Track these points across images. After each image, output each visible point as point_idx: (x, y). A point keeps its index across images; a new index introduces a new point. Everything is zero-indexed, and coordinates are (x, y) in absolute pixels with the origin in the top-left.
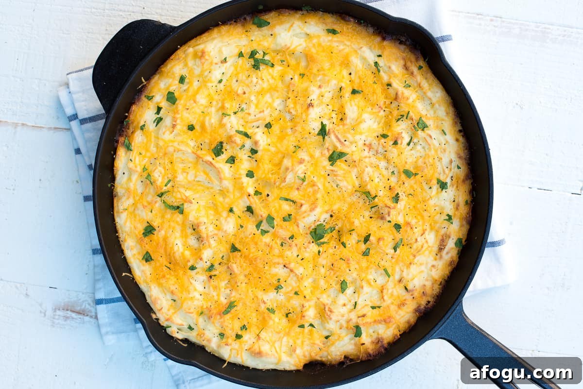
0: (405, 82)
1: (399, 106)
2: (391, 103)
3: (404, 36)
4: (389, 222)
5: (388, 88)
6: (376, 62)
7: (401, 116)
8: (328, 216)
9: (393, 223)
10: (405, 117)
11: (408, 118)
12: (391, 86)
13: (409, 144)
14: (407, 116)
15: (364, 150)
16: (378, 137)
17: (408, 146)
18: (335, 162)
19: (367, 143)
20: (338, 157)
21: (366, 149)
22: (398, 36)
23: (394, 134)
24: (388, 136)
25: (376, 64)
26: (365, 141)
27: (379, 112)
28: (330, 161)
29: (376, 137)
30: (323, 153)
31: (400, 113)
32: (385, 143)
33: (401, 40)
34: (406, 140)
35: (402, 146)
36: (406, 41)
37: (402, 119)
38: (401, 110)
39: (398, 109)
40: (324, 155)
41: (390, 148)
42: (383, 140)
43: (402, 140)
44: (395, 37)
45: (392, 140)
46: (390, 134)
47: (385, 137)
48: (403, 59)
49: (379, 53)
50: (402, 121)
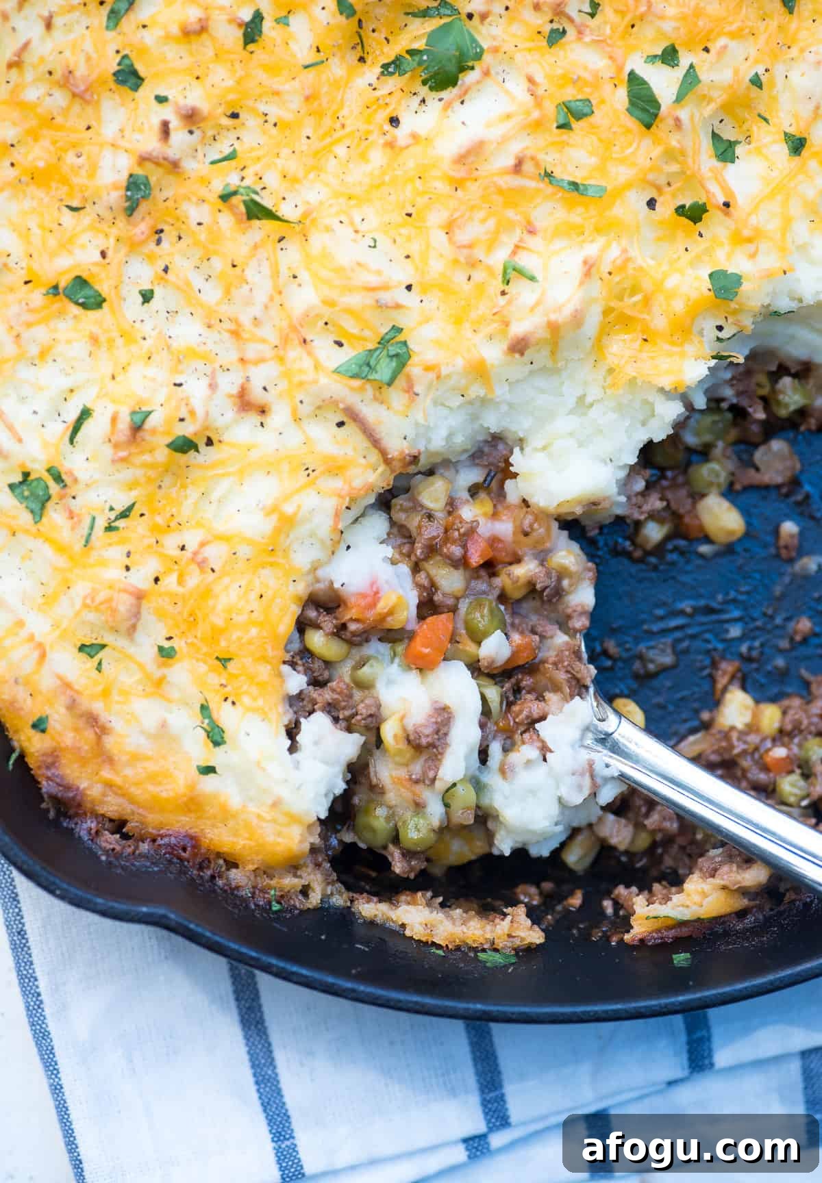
0: (100, 664)
1: (128, 568)
2: (157, 580)
3: (106, 852)
4: (161, 100)
5: (170, 638)
6: (217, 744)
7: (116, 529)
8: (409, 122)
9: (146, 92)
10: (101, 523)
11: (87, 522)
12: (161, 649)
13: (85, 414)
14: (92, 528)
15: (265, 389)
16: (209, 442)
17: (89, 405)
18: (384, 342)
19: (255, 419)
20: (372, 363)
21: (257, 394)
22: (129, 850)
23: (147, 458)
24: (169, 446)
25: (216, 737)
26: (262, 424)
27: (203, 544)
28: (405, 343)
29: (215, 441)
30: (431, 376)
31: (123, 541)
32: (182, 420)
33: (118, 836)
34: (94, 429)
35: (111, 409)
36: (97, 832)
37: (113, 515)
38: (115, 554)
39: (129, 554)
40: (428, 368)
41: (161, 397)
42: (188, 430)
43: (113, 433)
44: (145, 847)
45: (154, 431)
46: (162, 454)
47: (180, 442)
48: (110, 760)
49: (209, 784)
50: (112, 509)
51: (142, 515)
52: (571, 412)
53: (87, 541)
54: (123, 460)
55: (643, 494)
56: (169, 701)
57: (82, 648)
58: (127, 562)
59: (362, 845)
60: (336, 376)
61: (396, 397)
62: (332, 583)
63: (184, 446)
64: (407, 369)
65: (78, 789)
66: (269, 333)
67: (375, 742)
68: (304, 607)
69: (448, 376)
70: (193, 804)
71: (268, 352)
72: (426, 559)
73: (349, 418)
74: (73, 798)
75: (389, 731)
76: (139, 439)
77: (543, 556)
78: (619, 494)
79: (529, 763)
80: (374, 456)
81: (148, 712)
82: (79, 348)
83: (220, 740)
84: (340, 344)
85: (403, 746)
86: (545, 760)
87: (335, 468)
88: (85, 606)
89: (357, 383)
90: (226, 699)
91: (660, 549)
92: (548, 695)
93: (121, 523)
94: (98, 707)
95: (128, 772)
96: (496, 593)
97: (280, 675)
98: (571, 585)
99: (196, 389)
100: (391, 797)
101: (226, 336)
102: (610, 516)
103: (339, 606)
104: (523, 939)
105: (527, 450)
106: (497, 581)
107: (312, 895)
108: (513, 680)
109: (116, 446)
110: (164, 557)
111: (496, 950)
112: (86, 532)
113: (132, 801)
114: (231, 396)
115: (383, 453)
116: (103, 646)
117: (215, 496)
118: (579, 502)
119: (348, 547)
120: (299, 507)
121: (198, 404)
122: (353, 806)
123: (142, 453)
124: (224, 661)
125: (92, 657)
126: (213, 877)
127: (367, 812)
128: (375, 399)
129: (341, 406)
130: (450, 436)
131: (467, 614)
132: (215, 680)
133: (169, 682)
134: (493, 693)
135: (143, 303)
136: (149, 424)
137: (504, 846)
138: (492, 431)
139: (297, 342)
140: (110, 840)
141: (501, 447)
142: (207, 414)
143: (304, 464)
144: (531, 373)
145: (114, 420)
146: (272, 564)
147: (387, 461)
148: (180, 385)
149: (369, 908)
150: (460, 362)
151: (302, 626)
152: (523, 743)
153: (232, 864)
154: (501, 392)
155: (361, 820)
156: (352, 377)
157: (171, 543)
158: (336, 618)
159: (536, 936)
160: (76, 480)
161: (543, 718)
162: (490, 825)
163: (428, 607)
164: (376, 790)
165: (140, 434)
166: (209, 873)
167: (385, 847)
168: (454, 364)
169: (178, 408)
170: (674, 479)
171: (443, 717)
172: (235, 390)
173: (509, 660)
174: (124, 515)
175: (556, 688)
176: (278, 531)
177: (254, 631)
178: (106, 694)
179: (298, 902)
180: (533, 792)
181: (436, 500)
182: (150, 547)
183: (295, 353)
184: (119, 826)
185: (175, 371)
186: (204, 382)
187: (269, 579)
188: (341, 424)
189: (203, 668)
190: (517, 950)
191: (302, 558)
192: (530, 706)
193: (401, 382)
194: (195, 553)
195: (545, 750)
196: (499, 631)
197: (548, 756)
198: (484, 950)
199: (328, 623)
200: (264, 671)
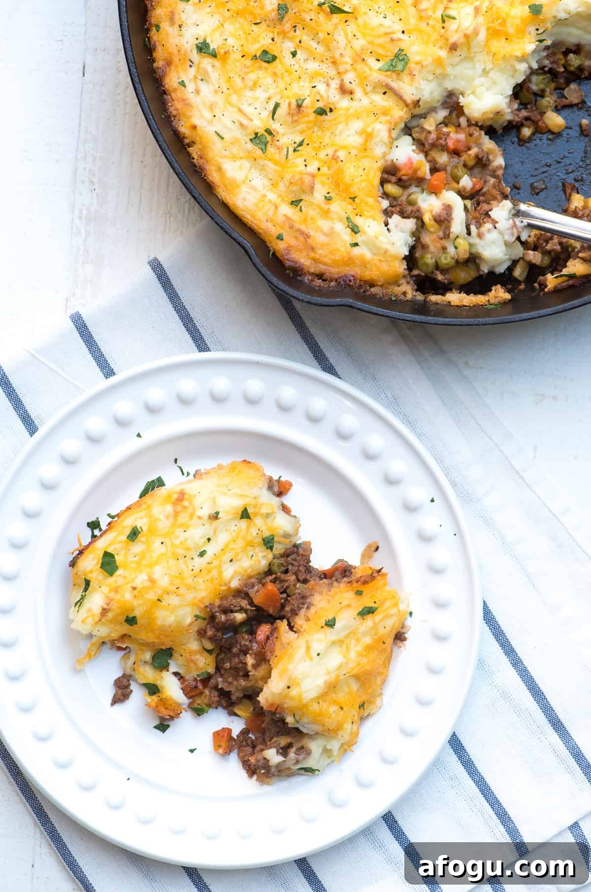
0: (301, 208)
1: (306, 166)
2: (319, 169)
3: (317, 287)
5: (328, 193)
6: (356, 233)
7: (298, 151)
10: (291, 150)
11: (285, 150)
12: (325, 197)
13: (277, 106)
14: (288, 151)
15: (350, 83)
16: (331, 110)
17: (278, 102)
18: (397, 56)
19: (348, 97)
20: (394, 64)
21: (348, 86)
22: (326, 286)
23: (306, 119)
24: (314, 112)
25: (355, 230)
26: (352, 99)
27: (336, 151)
28: (406, 55)
29: (333, 109)
30: (419, 66)
31: (301, 156)
32: (318, 101)
33: (321, 280)
34: (282, 111)
35: (287, 101)
36: (312, 280)
37: (296, 145)
38: (300, 161)
39: (305, 161)
40: (417, 63)
41: (307, 92)
42: (320, 105)
43: (290, 110)
44: (333, 284)
45: (307, 107)
46: (312, 117)
47: (319, 110)
48: (313, 249)
49: (356, 251)
50: (295, 143)
51: (308, 144)
52: (480, 76)
53: (287, 157)
54: (296, 121)
55: (519, 110)
56: (332, 219)
57: (292, 203)
58: (305, 163)
59: (423, 274)
60: (379, 72)
61: (406, 78)
62: (392, 161)
63: (321, 112)
64: (409, 65)
65: (300, 263)
66: (348, 59)
67: (421, 224)
68: (382, 174)
69: (426, 66)
70: (350, 261)
71: (349, 67)
72: (430, 150)
73: (387, 90)
74: (299, 267)
75: (427, 218)
76: (301, 112)
77: (479, 145)
78: (508, 108)
79: (489, 230)
80: (401, 104)
81: (324, 224)
82: (269, 80)
83: (357, 231)
84: (378, 60)
85: (433, 222)
86: (495, 228)
87: (385, 113)
88: (291, 183)
89: (389, 73)
90: (357, 215)
91: (530, 139)
92: (491, 202)
93: (300, 148)
94: (303, 227)
95: (320, 252)
96: (462, 163)
97: (378, 201)
98: (494, 157)
99: (321, 87)
100: (432, 248)
101: (330, 65)
102: (505, 121)
103: (397, 172)
104: (501, 297)
105: (466, 96)
106: (463, 158)
107: (407, 295)
108: (475, 199)
109: (292, 115)
110: (320, 160)
111: (491, 304)
112: (286, 153)
113: (325, 264)
114: (337, 89)
115: (405, 102)
116: (301, 200)
117: (337, 132)
118: (492, 112)
119: (397, 146)
120: (374, 129)
121: (323, 93)
122: (416, 258)
123: (304, 117)
124: (353, 199)
125: (297, 206)
126: (364, 292)
127: (422, 257)
128: (397, 79)
129: (384, 84)
130: (431, 93)
131: (451, 171)
132: (350, 208)
133: (332, 211)
134: (468, 203)
135: (293, 57)
136: (305, 104)
137: (485, 269)
138: (449, 89)
139: (360, 61)
140: (318, 282)
141: (454, 98)
142: (328, 97)
143: (372, 112)
144: (461, 59)
145: (289, 104)
146: (366, 157)
147: (407, 105)
148: (315, 87)
149: (434, 298)
150: (430, 59)
151: (383, 182)
152: (484, 223)
153: (372, 285)
154: (449, 70)
155: (420, 263)
156: (386, 71)
157: (322, 155)
158: (396, 176)
159: (508, 296)
160: (278, 133)
161: (491, 210)
162: (477, 261)
163: (434, 170)
164: (425, 247)
165: (301, 109)
166: (363, 290)
167: (433, 272)
168: (428, 61)
169: (315, 95)
170: (531, 108)
171: (448, 208)
172: (338, 87)
173: (472, 189)
174: (301, 144)
175: (495, 198)
176: (366, 141)
177: (364, 184)
178: (305, 221)
179: (402, 297)
180: (493, 242)
181: (431, 126)
182: (314, 156)
183: (360, 66)
184: (320, 276)
185: (311, 82)
186: (325, 85)
187: (366, 163)
188: (385, 93)
189: (345, 204)
190: (500, 303)
191: (379, 151)
192: (485, 207)
193: (406, 71)
194: (333, 156)
195: (494, 222)
196: (466, 175)
197: (497, 225)
198: (486, 305)
199: (394, 179)
200: (370, 200)
